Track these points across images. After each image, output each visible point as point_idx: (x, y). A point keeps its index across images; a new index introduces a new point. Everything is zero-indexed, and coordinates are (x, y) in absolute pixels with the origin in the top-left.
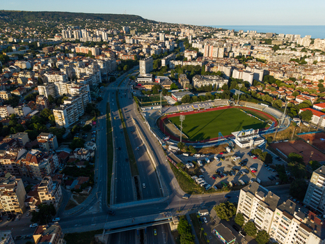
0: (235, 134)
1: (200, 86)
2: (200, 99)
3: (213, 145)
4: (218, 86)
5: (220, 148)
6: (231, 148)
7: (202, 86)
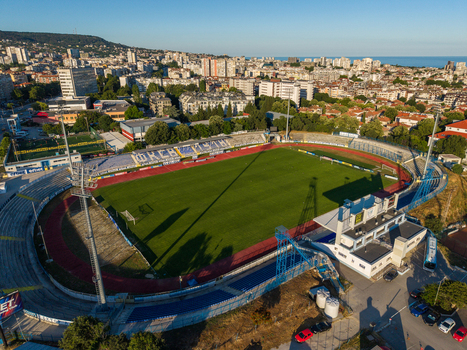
0: (327, 220)
1: (195, 111)
2: (196, 134)
3: (258, 291)
4: (235, 109)
5: (289, 302)
6: (332, 289)
7: (200, 110)
